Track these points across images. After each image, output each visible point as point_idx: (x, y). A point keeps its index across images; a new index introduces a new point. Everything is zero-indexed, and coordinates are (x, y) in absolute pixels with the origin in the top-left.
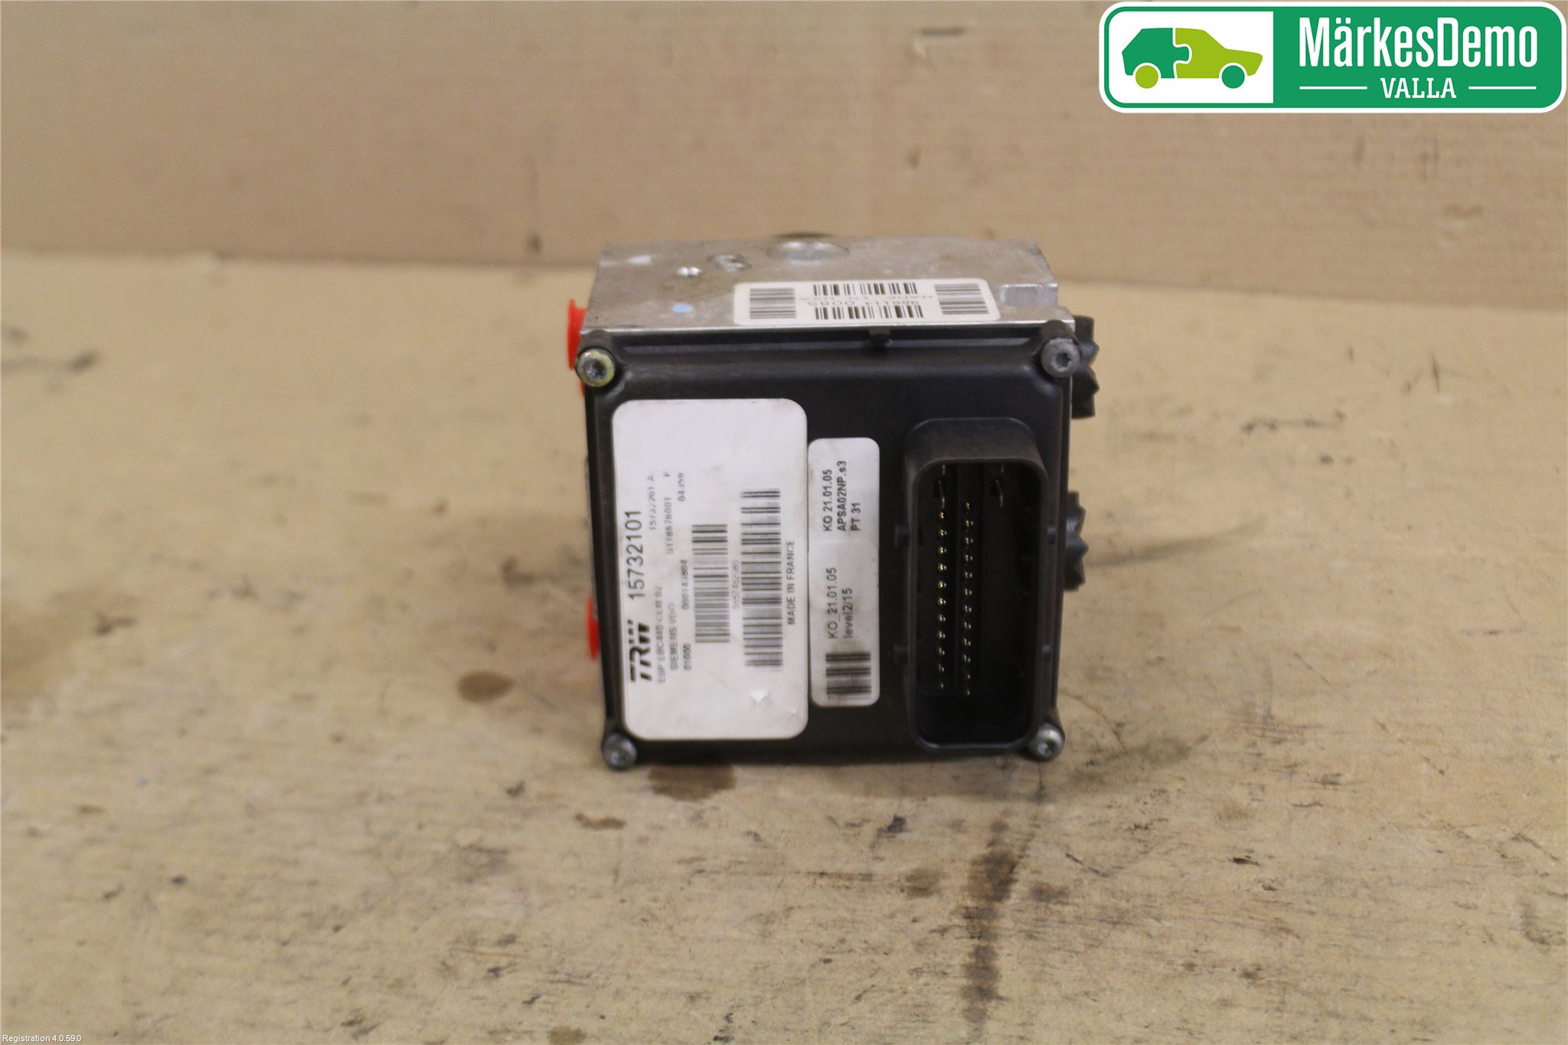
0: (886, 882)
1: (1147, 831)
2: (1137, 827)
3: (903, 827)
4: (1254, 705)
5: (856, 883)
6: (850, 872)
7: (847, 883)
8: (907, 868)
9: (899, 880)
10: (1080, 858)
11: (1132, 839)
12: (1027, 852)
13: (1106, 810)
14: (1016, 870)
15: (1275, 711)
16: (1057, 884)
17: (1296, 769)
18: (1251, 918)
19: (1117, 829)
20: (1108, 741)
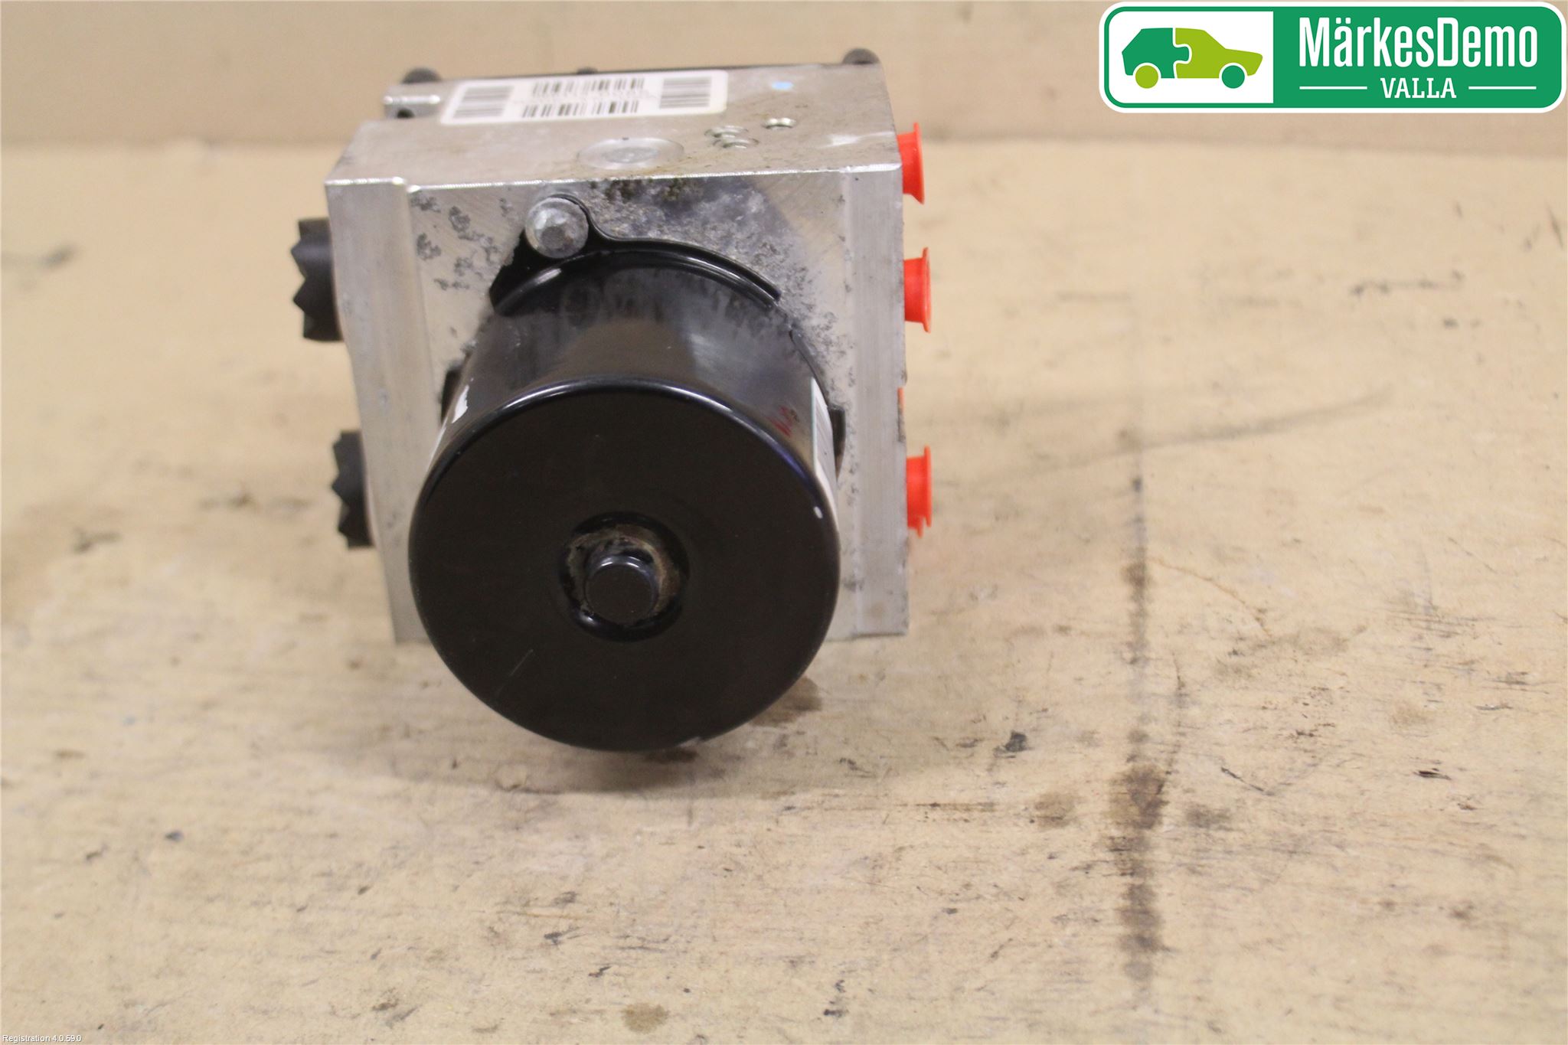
0: (1011, 812)
1: (1312, 739)
2: (1300, 734)
3: (1024, 744)
4: (1412, 594)
5: (976, 814)
6: (966, 802)
7: (965, 816)
8: (1034, 793)
9: (1026, 809)
10: (1239, 773)
11: (1296, 749)
12: (1175, 767)
13: (1261, 712)
14: (1164, 789)
15: (1436, 602)
16: (1216, 806)
17: (1474, 666)
18: (1451, 844)
19: (1277, 736)
20: (1251, 628)
